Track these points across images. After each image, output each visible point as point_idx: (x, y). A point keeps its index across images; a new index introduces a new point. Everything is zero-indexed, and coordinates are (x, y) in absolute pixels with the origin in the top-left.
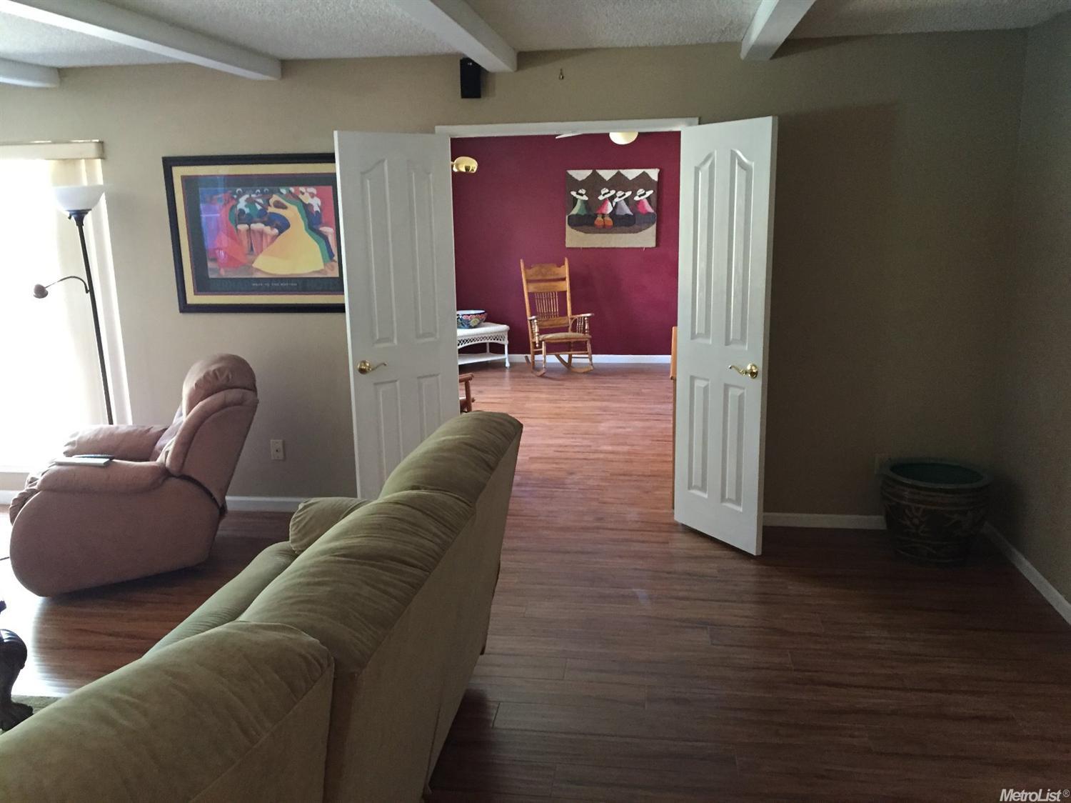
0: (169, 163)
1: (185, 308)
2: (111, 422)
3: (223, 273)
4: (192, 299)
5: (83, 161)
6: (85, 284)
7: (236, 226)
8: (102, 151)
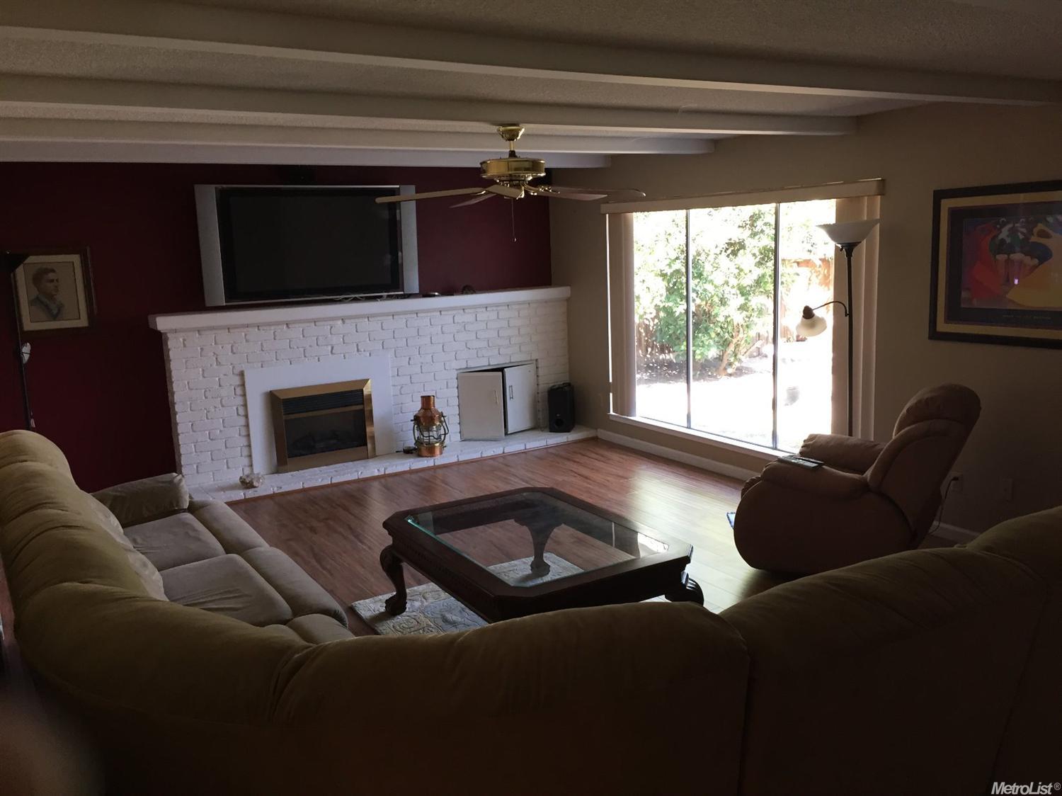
0: (939, 196)
1: (935, 335)
2: (850, 434)
3: (976, 304)
4: (942, 327)
5: (866, 198)
6: (845, 308)
7: (995, 256)
8: (882, 189)
